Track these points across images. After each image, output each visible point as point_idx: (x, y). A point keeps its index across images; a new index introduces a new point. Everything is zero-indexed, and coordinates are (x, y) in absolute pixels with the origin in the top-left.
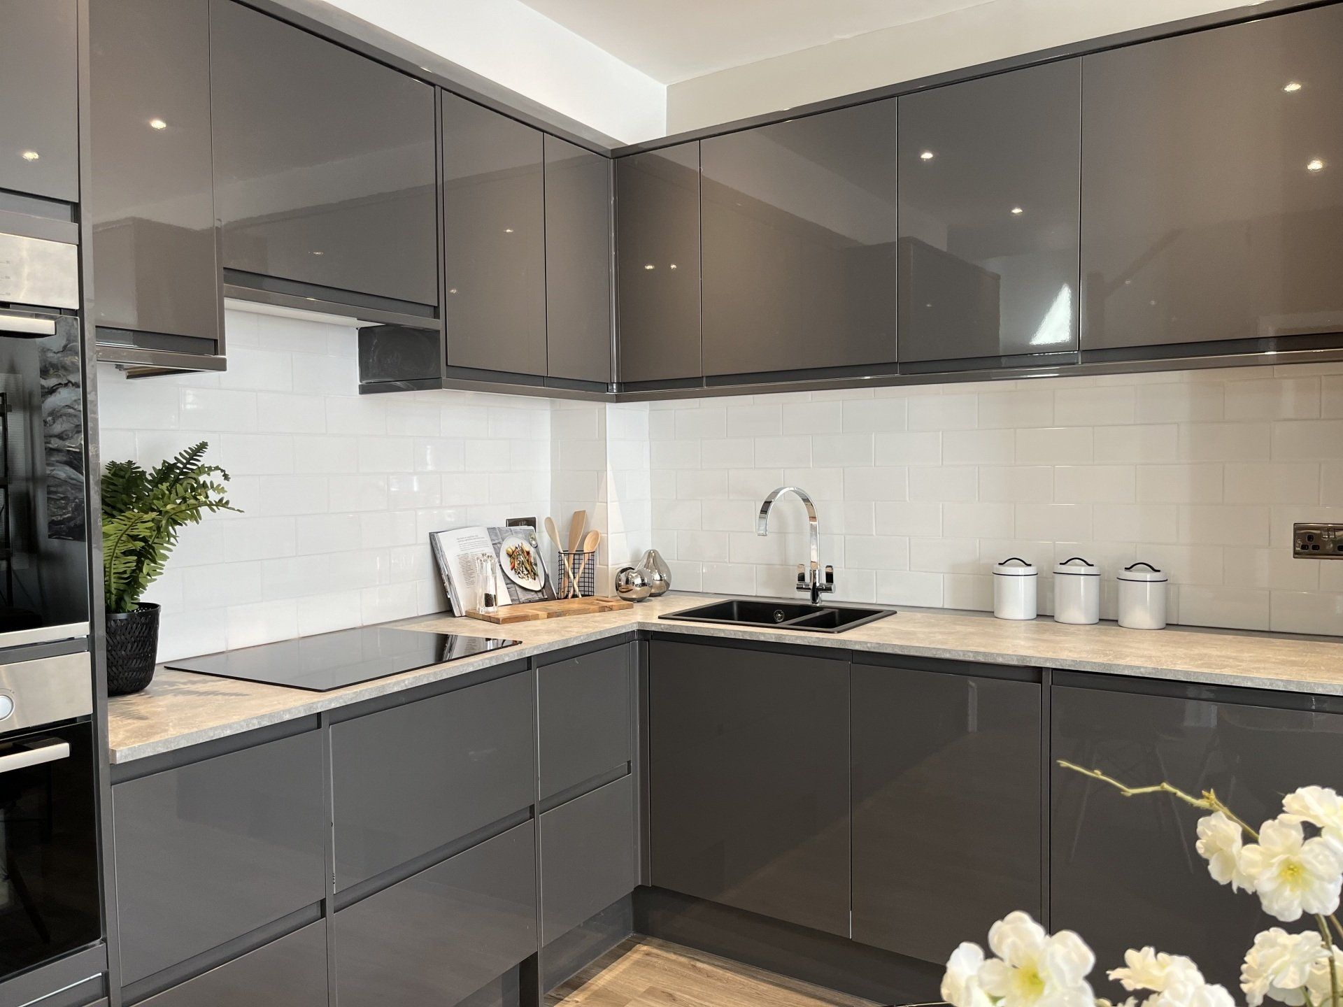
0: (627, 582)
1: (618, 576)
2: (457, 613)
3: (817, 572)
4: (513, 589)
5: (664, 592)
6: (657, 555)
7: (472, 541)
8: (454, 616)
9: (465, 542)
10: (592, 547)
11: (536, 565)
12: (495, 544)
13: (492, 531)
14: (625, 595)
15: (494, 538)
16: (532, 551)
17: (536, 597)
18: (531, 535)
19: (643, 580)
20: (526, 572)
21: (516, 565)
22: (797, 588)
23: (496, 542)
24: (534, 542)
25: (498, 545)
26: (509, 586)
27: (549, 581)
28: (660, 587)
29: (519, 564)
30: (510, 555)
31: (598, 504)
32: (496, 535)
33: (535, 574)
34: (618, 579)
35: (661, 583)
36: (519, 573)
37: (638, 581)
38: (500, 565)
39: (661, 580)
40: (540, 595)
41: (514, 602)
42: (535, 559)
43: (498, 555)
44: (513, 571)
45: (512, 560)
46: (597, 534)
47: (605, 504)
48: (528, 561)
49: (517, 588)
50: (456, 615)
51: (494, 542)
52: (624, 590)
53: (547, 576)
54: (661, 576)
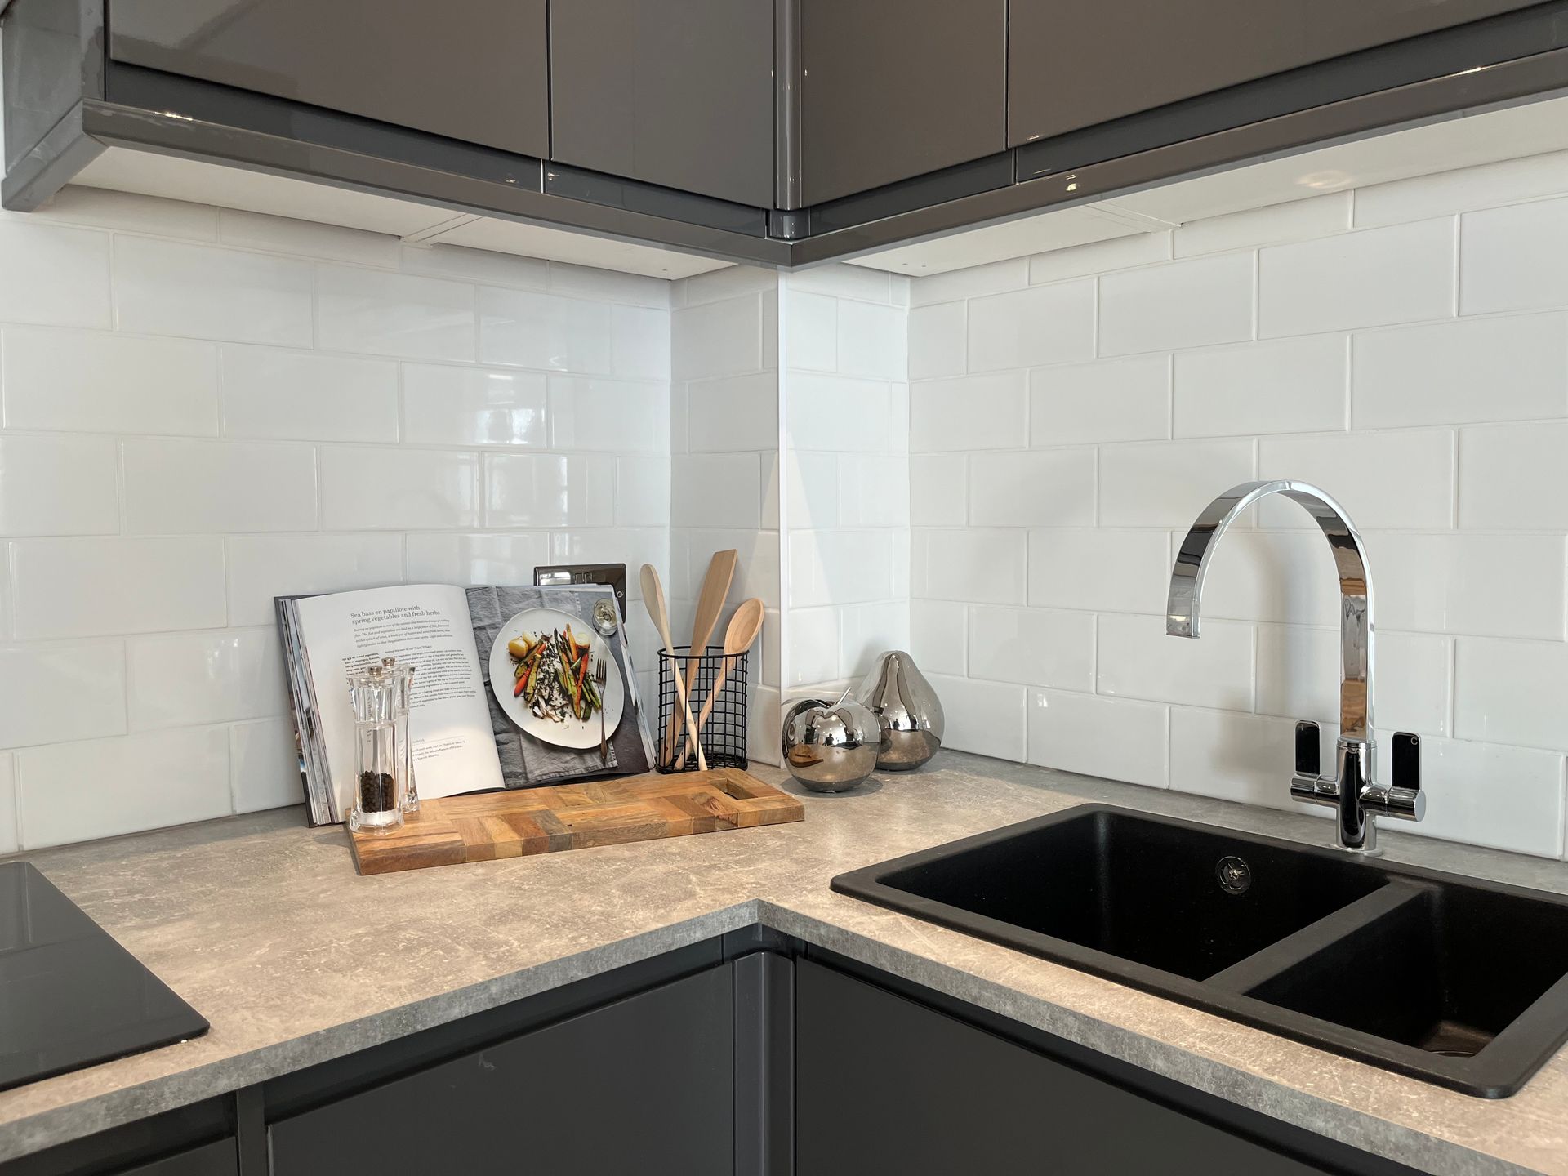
0: (810, 736)
1: (790, 719)
2: (318, 814)
3: (1363, 751)
4: (514, 745)
5: (927, 759)
6: (907, 667)
7: (394, 621)
8: (311, 824)
9: (376, 623)
10: (744, 641)
11: (601, 680)
12: (480, 628)
13: (477, 596)
14: (807, 774)
15: (482, 613)
16: (598, 646)
17: (577, 767)
18: (599, 606)
19: (850, 736)
20: (559, 701)
21: (532, 683)
22: (1294, 791)
23: (486, 622)
24: (606, 625)
25: (490, 632)
26: (501, 737)
27: (635, 723)
28: (911, 748)
29: (542, 681)
30: (517, 657)
31: (761, 533)
32: (489, 606)
33: (590, 705)
34: (789, 728)
35: (913, 739)
36: (537, 704)
37: (839, 736)
38: (488, 684)
39: (913, 729)
40: (594, 762)
41: (512, 782)
42: (602, 666)
43: (484, 657)
44: (521, 699)
45: (522, 671)
46: (757, 608)
47: (776, 534)
48: (576, 672)
49: (525, 745)
50: (316, 819)
51: (480, 624)
52: (801, 760)
53: (630, 712)
54: (913, 722)
